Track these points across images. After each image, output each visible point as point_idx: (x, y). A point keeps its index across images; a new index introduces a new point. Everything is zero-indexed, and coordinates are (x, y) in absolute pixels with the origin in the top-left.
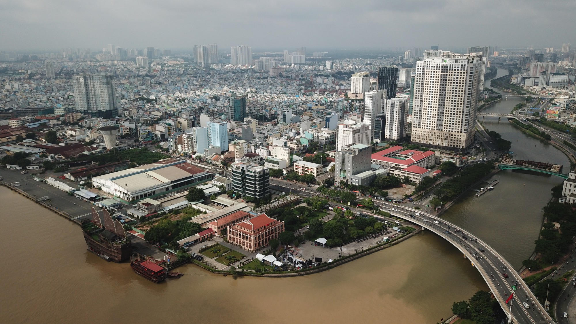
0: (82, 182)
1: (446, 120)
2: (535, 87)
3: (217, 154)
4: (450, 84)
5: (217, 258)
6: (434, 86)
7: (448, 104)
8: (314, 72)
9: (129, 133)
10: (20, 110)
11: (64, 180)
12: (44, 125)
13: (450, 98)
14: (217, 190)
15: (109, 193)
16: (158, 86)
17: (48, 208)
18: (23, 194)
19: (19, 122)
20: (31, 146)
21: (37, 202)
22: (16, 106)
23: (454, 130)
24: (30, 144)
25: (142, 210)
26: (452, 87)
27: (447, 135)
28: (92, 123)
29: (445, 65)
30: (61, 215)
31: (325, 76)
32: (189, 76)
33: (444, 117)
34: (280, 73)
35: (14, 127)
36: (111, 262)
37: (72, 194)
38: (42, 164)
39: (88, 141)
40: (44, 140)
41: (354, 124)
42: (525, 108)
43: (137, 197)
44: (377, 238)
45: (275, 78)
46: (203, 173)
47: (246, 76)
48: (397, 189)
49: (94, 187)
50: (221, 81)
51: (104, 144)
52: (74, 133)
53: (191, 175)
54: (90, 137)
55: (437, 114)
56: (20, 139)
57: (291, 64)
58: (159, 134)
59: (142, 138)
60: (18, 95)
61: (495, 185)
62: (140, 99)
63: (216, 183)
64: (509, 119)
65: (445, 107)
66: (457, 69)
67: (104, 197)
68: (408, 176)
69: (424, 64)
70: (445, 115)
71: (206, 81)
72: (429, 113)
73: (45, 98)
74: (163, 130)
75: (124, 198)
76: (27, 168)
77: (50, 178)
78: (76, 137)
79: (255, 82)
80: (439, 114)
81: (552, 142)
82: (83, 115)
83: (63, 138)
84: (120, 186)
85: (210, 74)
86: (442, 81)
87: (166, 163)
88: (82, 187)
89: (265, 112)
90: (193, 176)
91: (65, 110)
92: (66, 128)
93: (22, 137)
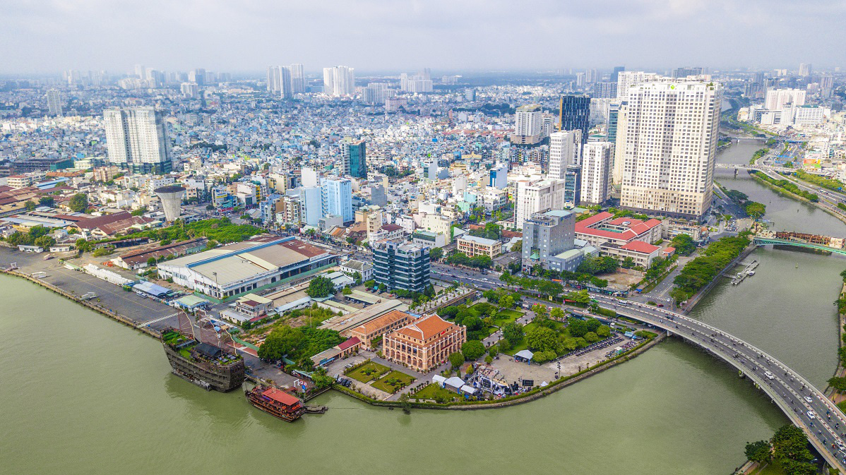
0: (141, 271)
1: (674, 173)
2: (776, 126)
3: (338, 227)
4: (679, 121)
5: (372, 382)
6: (656, 124)
7: (676, 150)
8: (450, 105)
9: (196, 196)
10: (23, 163)
11: (112, 268)
12: (64, 185)
13: (679, 141)
14: (350, 280)
15: (186, 287)
16: (223, 126)
17: (97, 311)
18: (54, 289)
19: (25, 181)
20: (49, 217)
21: (77, 302)
22: (14, 157)
23: (685, 188)
24: (47, 214)
25: (242, 311)
26: (683, 124)
27: (675, 195)
28: (138, 181)
29: (672, 93)
30: (119, 321)
31: (469, 110)
32: (265, 111)
33: (671, 169)
34: (401, 107)
35: (17, 188)
36: (213, 392)
37: (129, 290)
38: (74, 245)
39: (136, 209)
40: (68, 209)
41: (540, 181)
42: (768, 156)
43: (231, 293)
44: (604, 349)
45: (394, 113)
46: (323, 255)
47: (351, 110)
48: (615, 275)
49: (160, 278)
50: (316, 119)
51: (162, 213)
52: (112, 197)
53: (307, 258)
54: (139, 202)
55: (659, 165)
56: (30, 207)
57: (412, 93)
58: (243, 197)
59: (218, 204)
60: (13, 139)
61: (755, 268)
62: (202, 145)
63: (345, 270)
64: (750, 172)
65: (672, 154)
66: (690, 98)
67: (180, 292)
68: (630, 256)
69: (640, 92)
70: (671, 166)
71: (293, 118)
72: (648, 164)
73: (55, 145)
74: (250, 191)
75: (211, 294)
76: (51, 250)
77: (90, 265)
78: (118, 203)
79: (366, 119)
80: (663, 165)
81: (819, 205)
82: (120, 170)
83: (97, 205)
84: (203, 276)
85: (296, 108)
86: (668, 116)
87: (265, 241)
88: (143, 278)
89: (393, 163)
90: (311, 260)
91: (91, 163)
92: (99, 190)
93: (33, 203)
